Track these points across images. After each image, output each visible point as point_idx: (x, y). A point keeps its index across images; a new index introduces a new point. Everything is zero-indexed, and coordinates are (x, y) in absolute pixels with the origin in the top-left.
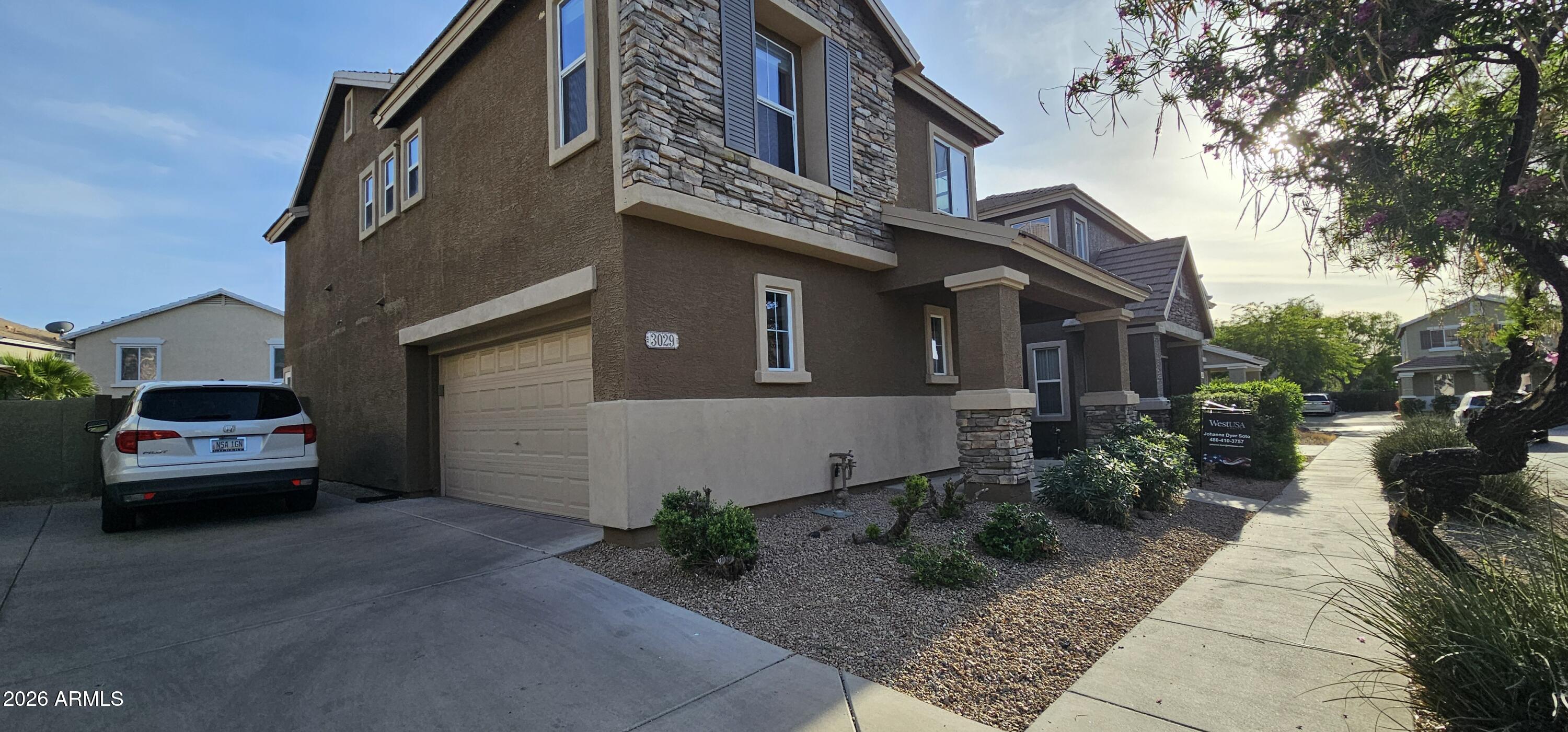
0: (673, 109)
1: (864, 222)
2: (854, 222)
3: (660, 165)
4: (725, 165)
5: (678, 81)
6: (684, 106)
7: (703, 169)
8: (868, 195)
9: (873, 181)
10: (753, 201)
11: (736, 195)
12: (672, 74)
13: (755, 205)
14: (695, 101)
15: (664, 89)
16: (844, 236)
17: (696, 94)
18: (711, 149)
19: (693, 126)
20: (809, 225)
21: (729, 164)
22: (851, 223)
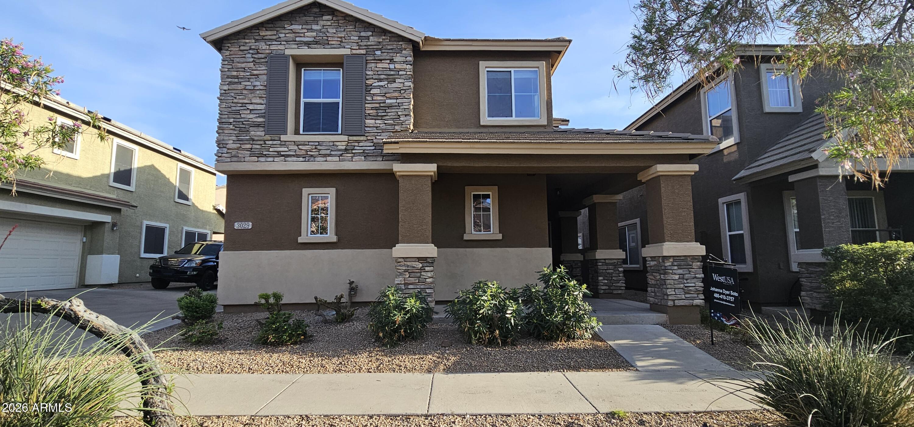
0: (236, 127)
1: (373, 148)
2: (364, 150)
3: (227, 153)
4: (265, 144)
5: (240, 114)
6: (243, 124)
7: (251, 149)
8: (381, 131)
9: (386, 122)
10: (283, 156)
11: (270, 156)
12: (238, 112)
13: (284, 158)
14: (250, 120)
15: (231, 120)
16: (353, 160)
17: (251, 116)
18: (256, 138)
19: (248, 131)
20: (324, 159)
21: (267, 142)
22: (362, 151)
